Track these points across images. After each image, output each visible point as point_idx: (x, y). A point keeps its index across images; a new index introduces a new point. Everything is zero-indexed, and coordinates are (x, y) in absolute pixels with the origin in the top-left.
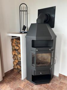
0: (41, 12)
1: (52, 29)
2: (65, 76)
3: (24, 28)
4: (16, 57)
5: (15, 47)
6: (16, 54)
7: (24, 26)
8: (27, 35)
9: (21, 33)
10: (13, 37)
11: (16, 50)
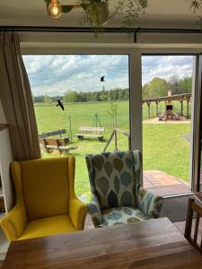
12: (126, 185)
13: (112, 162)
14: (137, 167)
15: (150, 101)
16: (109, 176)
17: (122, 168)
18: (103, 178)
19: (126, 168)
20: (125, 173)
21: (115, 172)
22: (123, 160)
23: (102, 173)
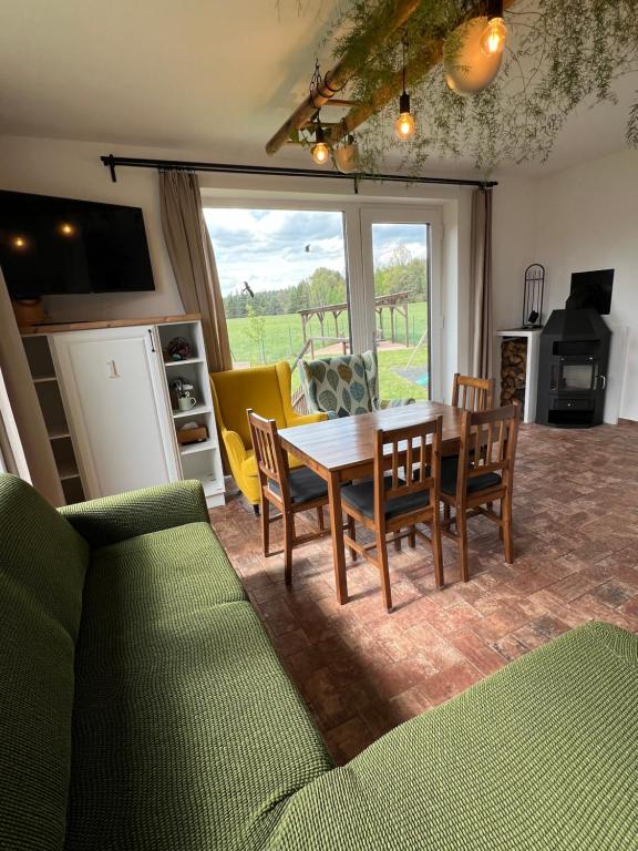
0: (579, 280)
1: (605, 316)
2: (631, 423)
3: (534, 316)
4: (509, 381)
5: (512, 359)
6: (512, 373)
7: (533, 312)
8: (543, 333)
9: (525, 328)
10: (505, 337)
11: (511, 365)
12: (359, 399)
13: (336, 370)
14: (370, 375)
15: (324, 310)
16: (335, 389)
17: (351, 377)
18: (327, 392)
19: (355, 377)
20: (356, 383)
21: (342, 384)
22: (351, 366)
23: (326, 386)
